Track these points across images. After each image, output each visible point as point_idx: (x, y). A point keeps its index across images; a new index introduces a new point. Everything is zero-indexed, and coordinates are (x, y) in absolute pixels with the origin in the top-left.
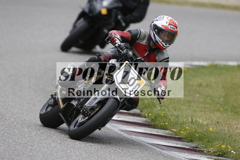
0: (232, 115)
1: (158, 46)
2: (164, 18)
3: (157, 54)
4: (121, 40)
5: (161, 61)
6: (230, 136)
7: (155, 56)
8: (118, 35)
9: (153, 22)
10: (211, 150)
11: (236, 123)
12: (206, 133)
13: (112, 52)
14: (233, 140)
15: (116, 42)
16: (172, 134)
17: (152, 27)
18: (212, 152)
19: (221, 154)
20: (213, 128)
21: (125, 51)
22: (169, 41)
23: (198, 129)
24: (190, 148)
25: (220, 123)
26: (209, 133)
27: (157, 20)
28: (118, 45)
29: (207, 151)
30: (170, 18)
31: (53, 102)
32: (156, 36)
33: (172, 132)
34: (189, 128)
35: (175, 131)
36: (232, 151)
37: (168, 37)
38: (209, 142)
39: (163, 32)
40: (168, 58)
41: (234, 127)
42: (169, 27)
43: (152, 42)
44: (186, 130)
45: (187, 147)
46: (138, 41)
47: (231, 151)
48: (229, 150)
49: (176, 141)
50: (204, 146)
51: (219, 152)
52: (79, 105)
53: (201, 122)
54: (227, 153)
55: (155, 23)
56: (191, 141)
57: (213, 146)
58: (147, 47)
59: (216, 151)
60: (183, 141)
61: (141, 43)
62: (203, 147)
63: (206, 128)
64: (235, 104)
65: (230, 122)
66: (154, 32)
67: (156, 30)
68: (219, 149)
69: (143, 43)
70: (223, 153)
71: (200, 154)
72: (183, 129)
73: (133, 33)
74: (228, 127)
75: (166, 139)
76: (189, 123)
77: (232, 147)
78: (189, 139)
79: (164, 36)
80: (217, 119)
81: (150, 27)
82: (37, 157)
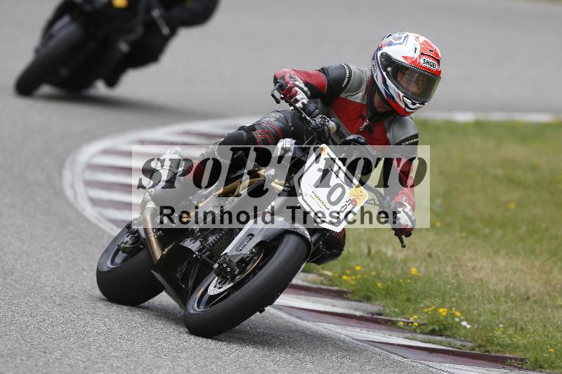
0: (462, 238)
1: (391, 107)
2: (410, 38)
3: (390, 126)
4: (309, 93)
5: (400, 143)
6: (459, 286)
7: (384, 132)
8: (299, 79)
9: (379, 49)
10: (415, 319)
11: (473, 256)
12: (401, 280)
13: (277, 120)
14: (466, 295)
15: (298, 97)
16: (322, 284)
17: (378, 61)
18: (416, 324)
19: (437, 329)
20: (418, 268)
21: (318, 120)
22: (419, 95)
23: (383, 272)
24: (366, 315)
25: (436, 258)
26: (409, 281)
27: (390, 44)
28: (301, 106)
29: (404, 322)
30: (422, 39)
31: (130, 242)
32: (389, 82)
33: (322, 278)
34: (362, 267)
35: (329, 276)
36: (464, 323)
37: (417, 84)
38: (408, 300)
39: (407, 72)
40: (416, 136)
41: (466, 266)
42: (422, 61)
43: (377, 98)
44: (355, 272)
45: (358, 313)
46: (343, 95)
47: (459, 322)
48: (457, 320)
49: (332, 299)
50: (396, 310)
51: (433, 324)
52: (206, 252)
53: (390, 253)
54: (452, 326)
55: (386, 50)
56: (368, 299)
57: (418, 310)
58: (365, 109)
59: (426, 321)
60: (348, 299)
61: (351, 99)
62: (394, 312)
63: (402, 270)
64: (470, 212)
65: (457, 255)
66: (384, 73)
67: (389, 69)
68: (433, 318)
69: (357, 98)
70: (442, 327)
71: (389, 330)
72: (349, 270)
73: (333, 74)
74: (454, 266)
75: (308, 293)
76: (361, 256)
77: (462, 312)
78: (362, 294)
79: (409, 82)
80: (428, 247)
81: (373, 59)
82: (6, 338)
